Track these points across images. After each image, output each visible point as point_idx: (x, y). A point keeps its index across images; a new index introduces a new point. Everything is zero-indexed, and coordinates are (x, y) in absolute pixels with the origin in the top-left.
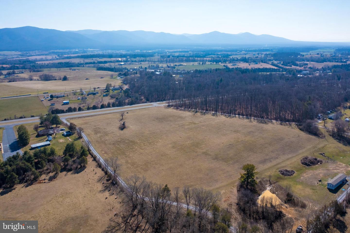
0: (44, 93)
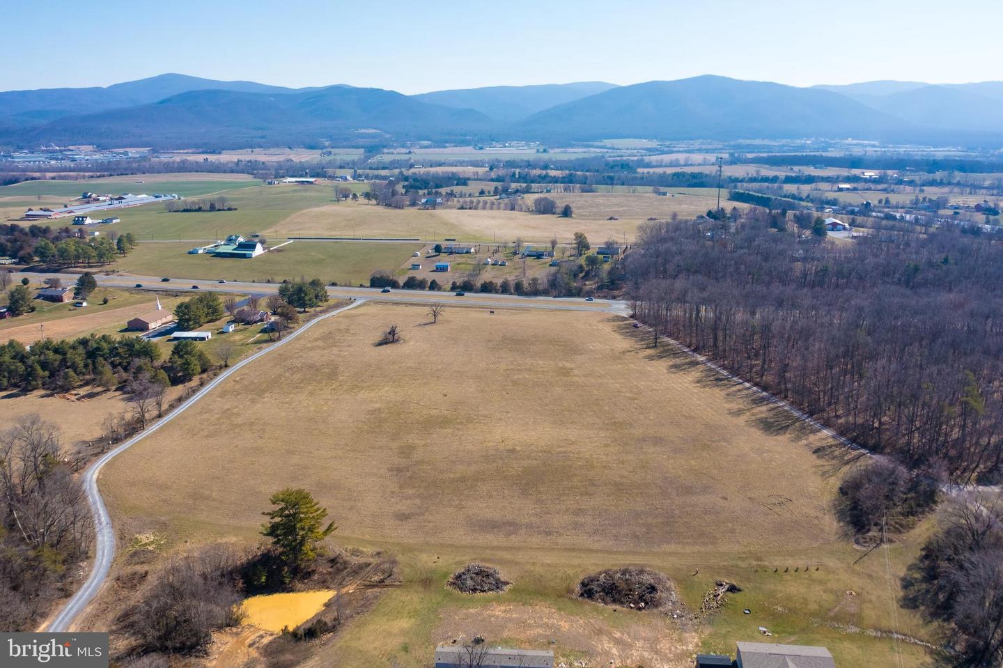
0: (447, 240)
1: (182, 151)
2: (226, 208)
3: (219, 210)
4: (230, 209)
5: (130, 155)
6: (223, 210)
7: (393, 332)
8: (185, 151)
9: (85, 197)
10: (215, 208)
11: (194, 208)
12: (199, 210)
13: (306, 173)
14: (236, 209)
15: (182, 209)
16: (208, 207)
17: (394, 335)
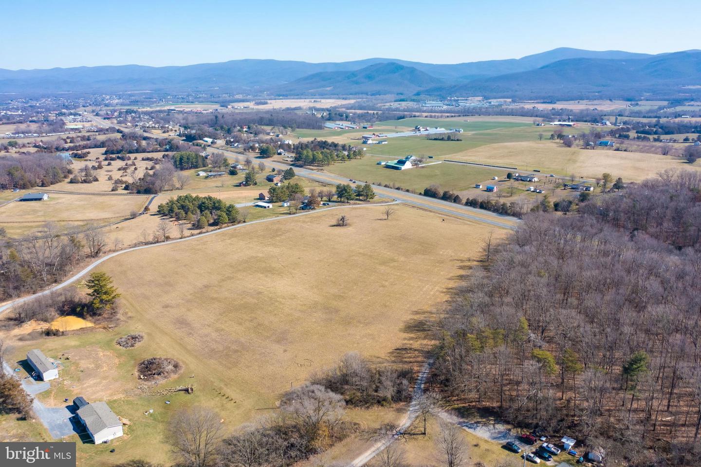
1: (530, 101)
2: (456, 139)
3: (452, 140)
4: (458, 140)
5: (492, 103)
6: (455, 140)
7: (343, 219)
8: (532, 102)
9: (416, 128)
10: (450, 139)
11: (440, 138)
12: (442, 139)
13: (569, 119)
14: (461, 140)
15: (433, 138)
16: (446, 138)
17: (343, 221)
